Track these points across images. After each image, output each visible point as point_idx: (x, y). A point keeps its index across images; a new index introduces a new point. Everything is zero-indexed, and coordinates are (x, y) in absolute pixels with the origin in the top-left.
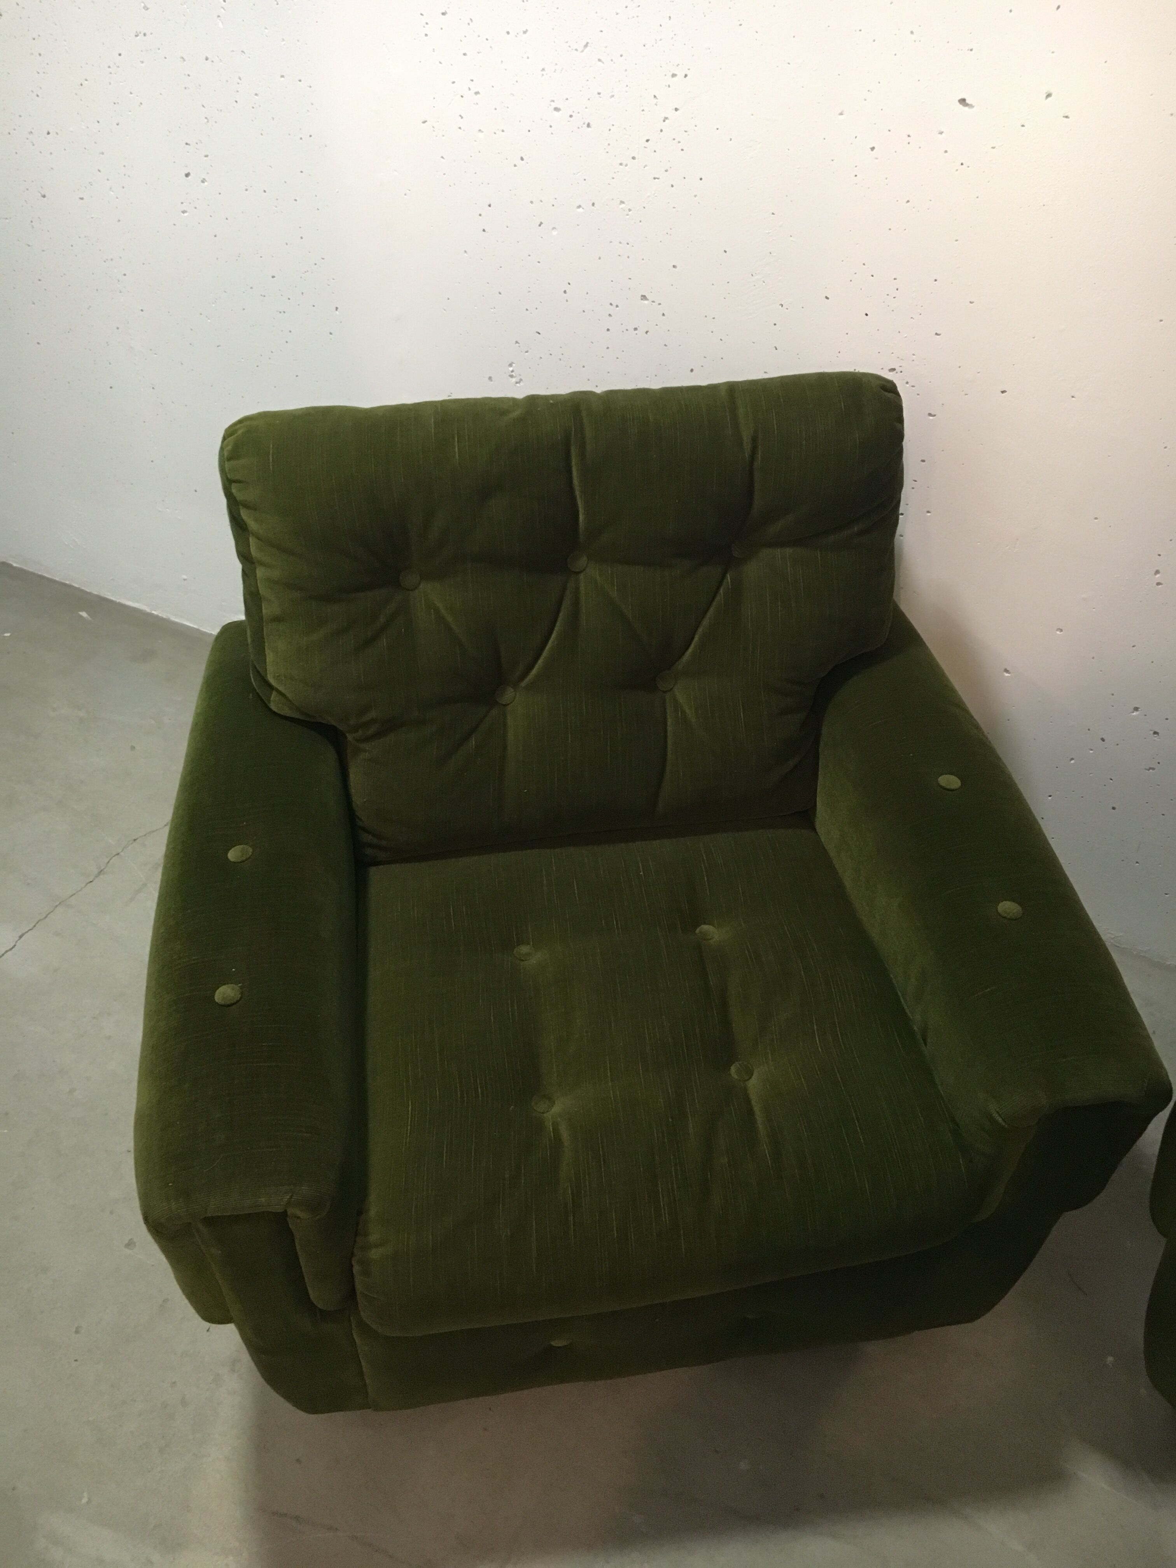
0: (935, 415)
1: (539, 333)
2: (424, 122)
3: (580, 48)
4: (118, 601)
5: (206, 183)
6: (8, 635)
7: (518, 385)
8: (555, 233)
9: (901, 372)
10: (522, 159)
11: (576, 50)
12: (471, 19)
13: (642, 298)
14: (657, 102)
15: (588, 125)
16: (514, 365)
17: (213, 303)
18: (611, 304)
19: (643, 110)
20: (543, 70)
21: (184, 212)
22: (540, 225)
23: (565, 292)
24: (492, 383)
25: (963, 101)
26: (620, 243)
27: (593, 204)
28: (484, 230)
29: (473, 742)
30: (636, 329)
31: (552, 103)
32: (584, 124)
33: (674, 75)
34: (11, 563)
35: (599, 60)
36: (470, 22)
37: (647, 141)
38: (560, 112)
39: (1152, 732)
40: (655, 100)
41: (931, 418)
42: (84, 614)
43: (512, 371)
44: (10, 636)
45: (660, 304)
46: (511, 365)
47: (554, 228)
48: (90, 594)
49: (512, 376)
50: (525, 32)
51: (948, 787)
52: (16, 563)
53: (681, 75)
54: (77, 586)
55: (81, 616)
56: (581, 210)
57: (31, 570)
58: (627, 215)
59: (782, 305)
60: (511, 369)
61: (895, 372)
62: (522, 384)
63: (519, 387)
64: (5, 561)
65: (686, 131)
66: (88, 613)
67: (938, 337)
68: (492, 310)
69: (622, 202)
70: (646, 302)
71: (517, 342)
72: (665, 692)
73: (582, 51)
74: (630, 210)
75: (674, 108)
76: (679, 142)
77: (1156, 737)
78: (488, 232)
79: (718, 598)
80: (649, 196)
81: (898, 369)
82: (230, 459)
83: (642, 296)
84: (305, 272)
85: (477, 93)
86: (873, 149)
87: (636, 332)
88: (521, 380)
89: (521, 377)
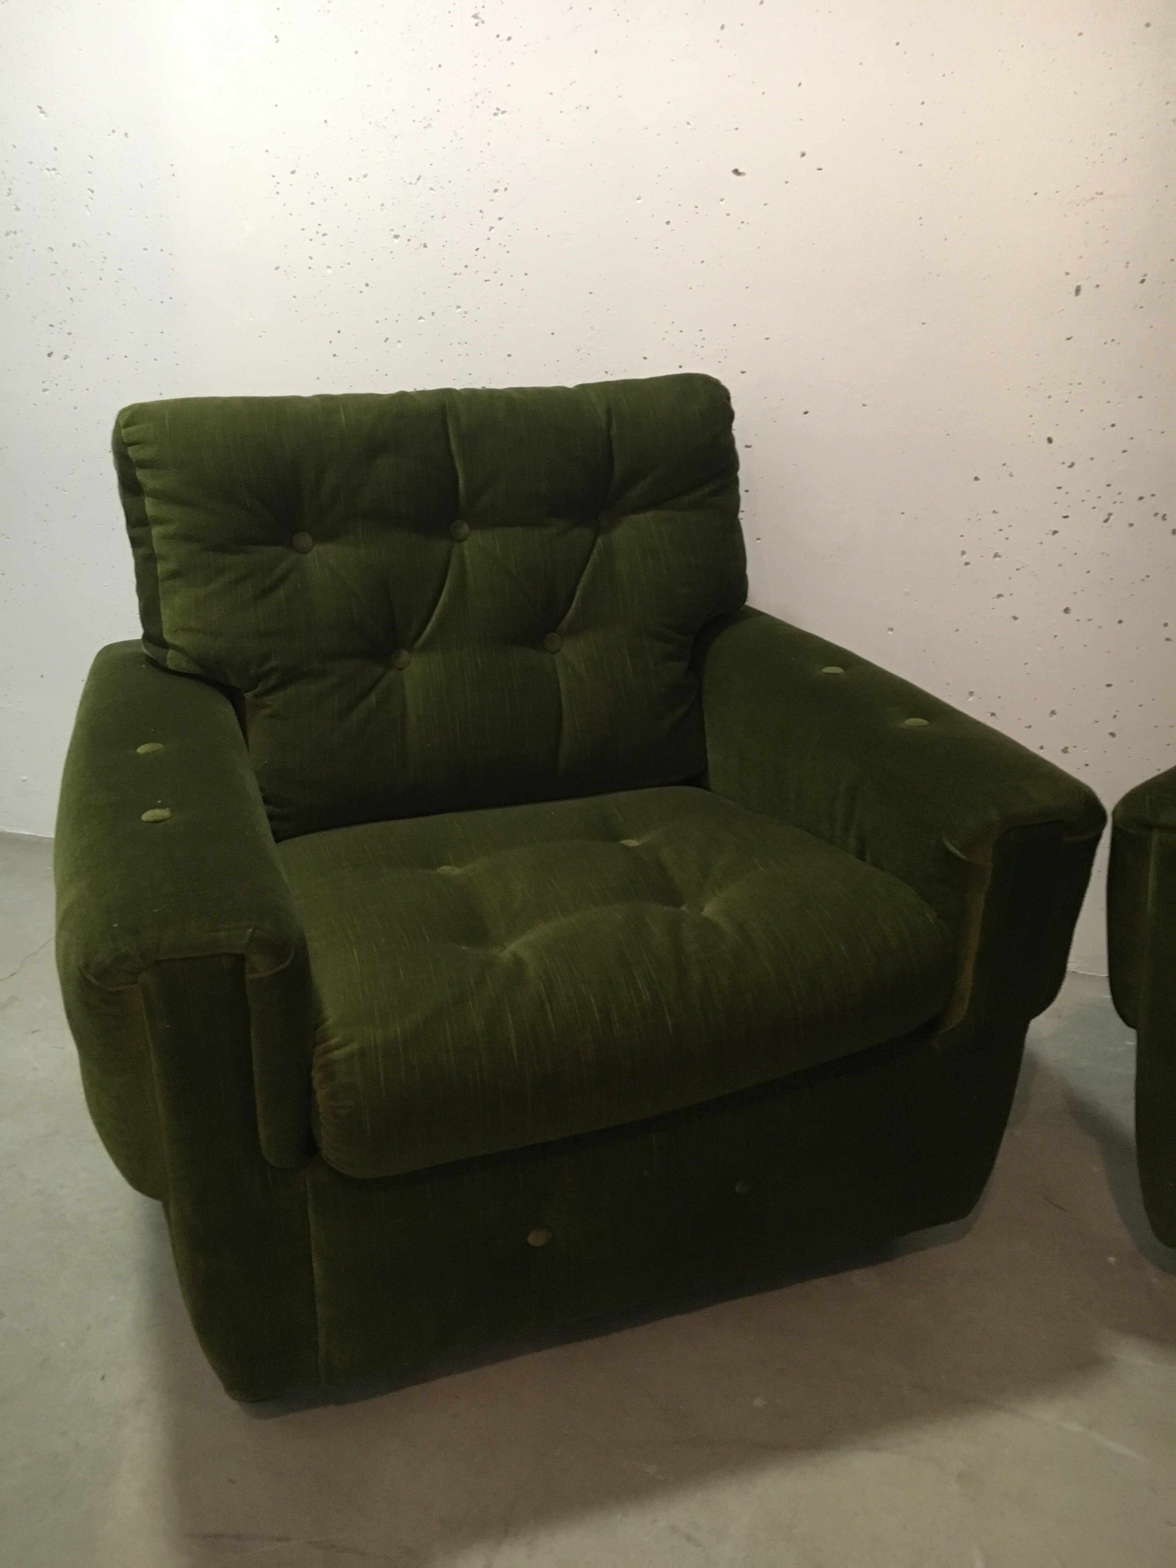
0: (751, 446)
2: (277, 269)
3: (414, 181)
5: (68, 360)
8: (399, 345)
10: (367, 285)
11: (411, 183)
12: (317, 173)
14: (483, 215)
15: (425, 246)
17: (70, 475)
19: (472, 224)
20: (383, 205)
21: (45, 390)
22: (386, 341)
25: (736, 172)
26: (459, 343)
27: (433, 314)
28: (335, 355)
29: (373, 698)
31: (392, 232)
32: (421, 245)
33: (496, 191)
35: (431, 189)
36: (316, 175)
37: (477, 249)
38: (400, 239)
39: (989, 714)
40: (481, 215)
41: (748, 449)
47: (399, 342)
50: (365, 176)
51: (833, 673)
53: (501, 189)
56: (422, 321)
58: (464, 317)
65: (509, 236)
69: (459, 307)
72: (553, 653)
73: (416, 184)
74: (466, 313)
75: (498, 218)
76: (505, 246)
77: (993, 719)
78: (338, 356)
79: (593, 557)
80: (482, 298)
82: (126, 426)
85: (324, 235)
86: (668, 223)
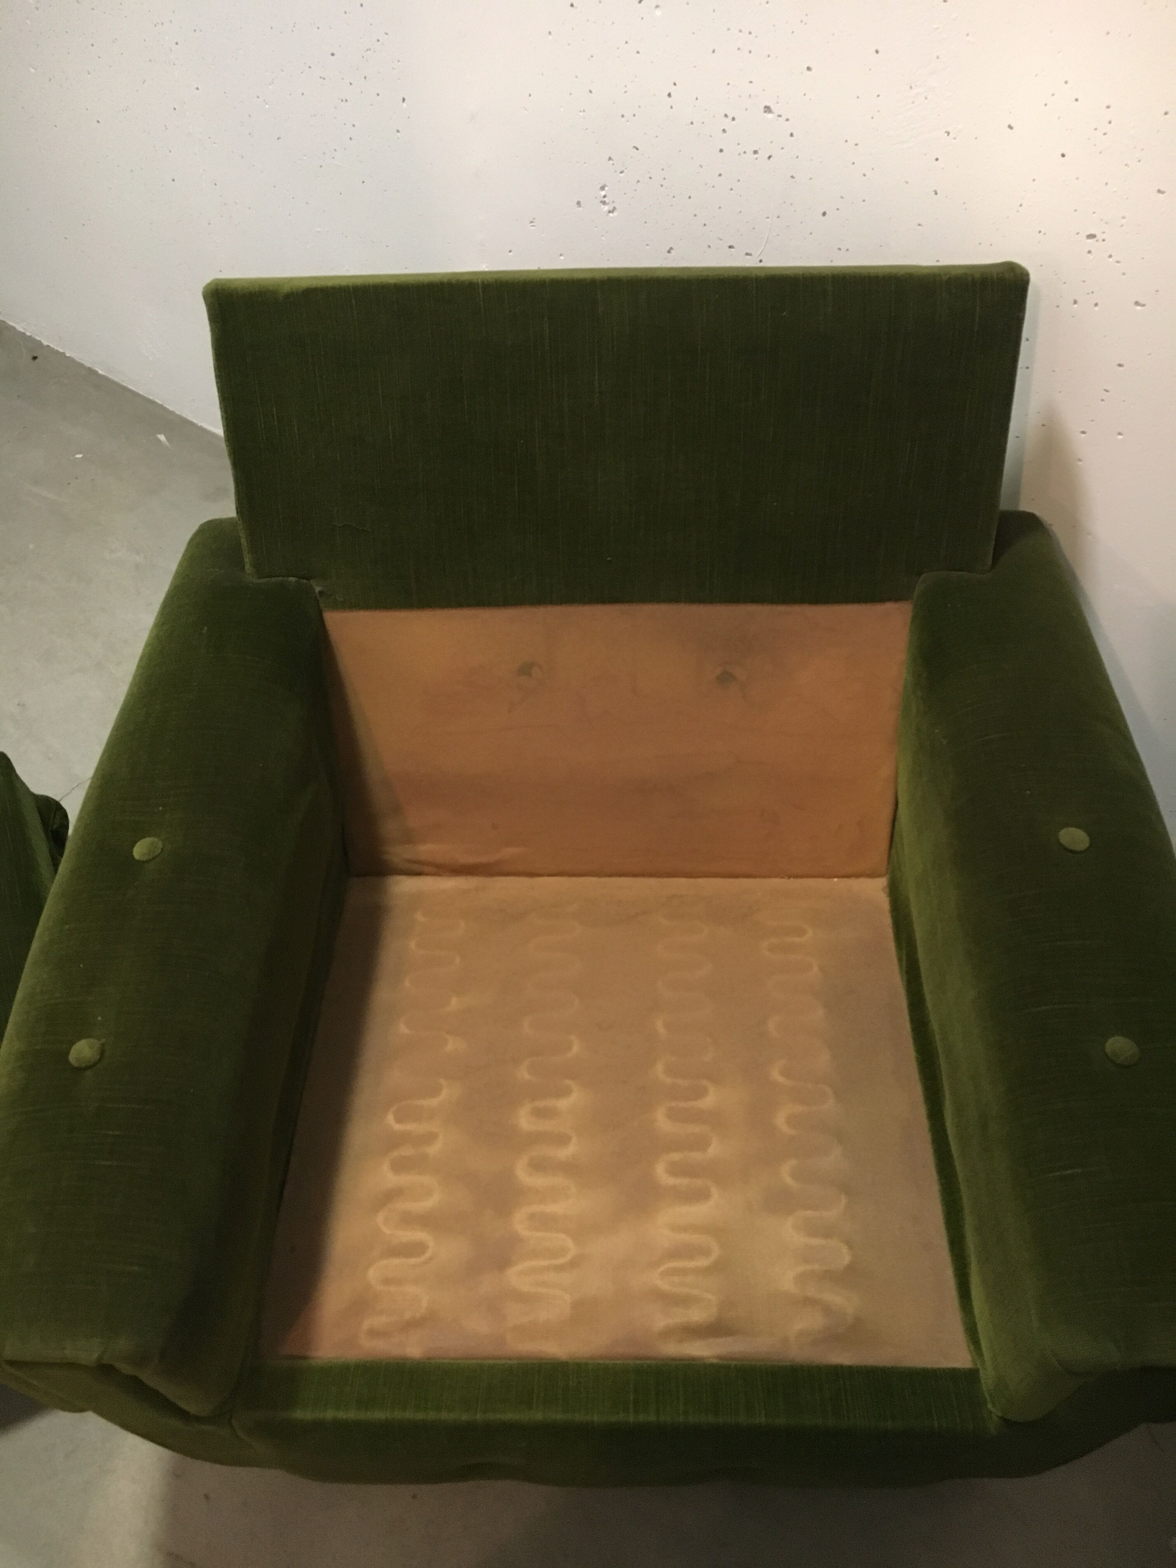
0: (1144, 305)
1: (637, 149)
4: (199, 425)
6: (79, 456)
7: (611, 215)
8: (658, 12)
9: (1104, 240)
13: (766, 109)
16: (606, 188)
17: (270, 84)
18: (726, 116)
23: (669, 95)
24: (581, 209)
26: (741, 31)
30: (755, 152)
34: (96, 369)
41: (1139, 308)
42: (162, 437)
43: (605, 196)
44: (82, 458)
45: (787, 120)
46: (603, 188)
47: (657, 6)
48: (172, 413)
49: (604, 203)
51: (1072, 848)
52: (102, 370)
54: (159, 402)
55: (159, 441)
57: (116, 379)
59: (948, 133)
60: (603, 193)
61: (1095, 239)
62: (615, 214)
63: (612, 217)
64: (91, 367)
66: (166, 438)
67: (1161, 195)
68: (581, 113)
70: (770, 116)
71: (610, 159)
78: (576, 8)
81: (1100, 237)
83: (766, 107)
84: (367, 50)
87: (756, 156)
88: (614, 209)
89: (614, 205)
